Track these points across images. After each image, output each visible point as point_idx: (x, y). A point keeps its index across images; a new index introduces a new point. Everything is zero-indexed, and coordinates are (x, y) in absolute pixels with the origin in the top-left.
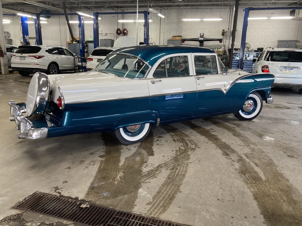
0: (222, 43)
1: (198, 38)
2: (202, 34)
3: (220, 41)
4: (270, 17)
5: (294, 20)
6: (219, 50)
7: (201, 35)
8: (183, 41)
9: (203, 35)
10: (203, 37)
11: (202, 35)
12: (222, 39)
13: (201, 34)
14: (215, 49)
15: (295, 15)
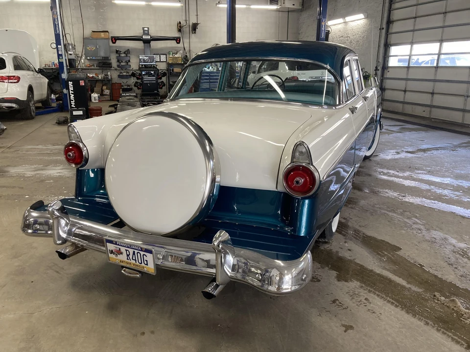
0: (181, 45)
1: (140, 35)
2: (147, 29)
3: (178, 40)
4: (250, 5)
5: (277, 11)
6: (176, 56)
7: (144, 31)
8: (115, 39)
9: (148, 31)
10: (148, 34)
11: (146, 31)
12: (179, 38)
13: (145, 29)
14: (169, 54)
15: (279, 4)
